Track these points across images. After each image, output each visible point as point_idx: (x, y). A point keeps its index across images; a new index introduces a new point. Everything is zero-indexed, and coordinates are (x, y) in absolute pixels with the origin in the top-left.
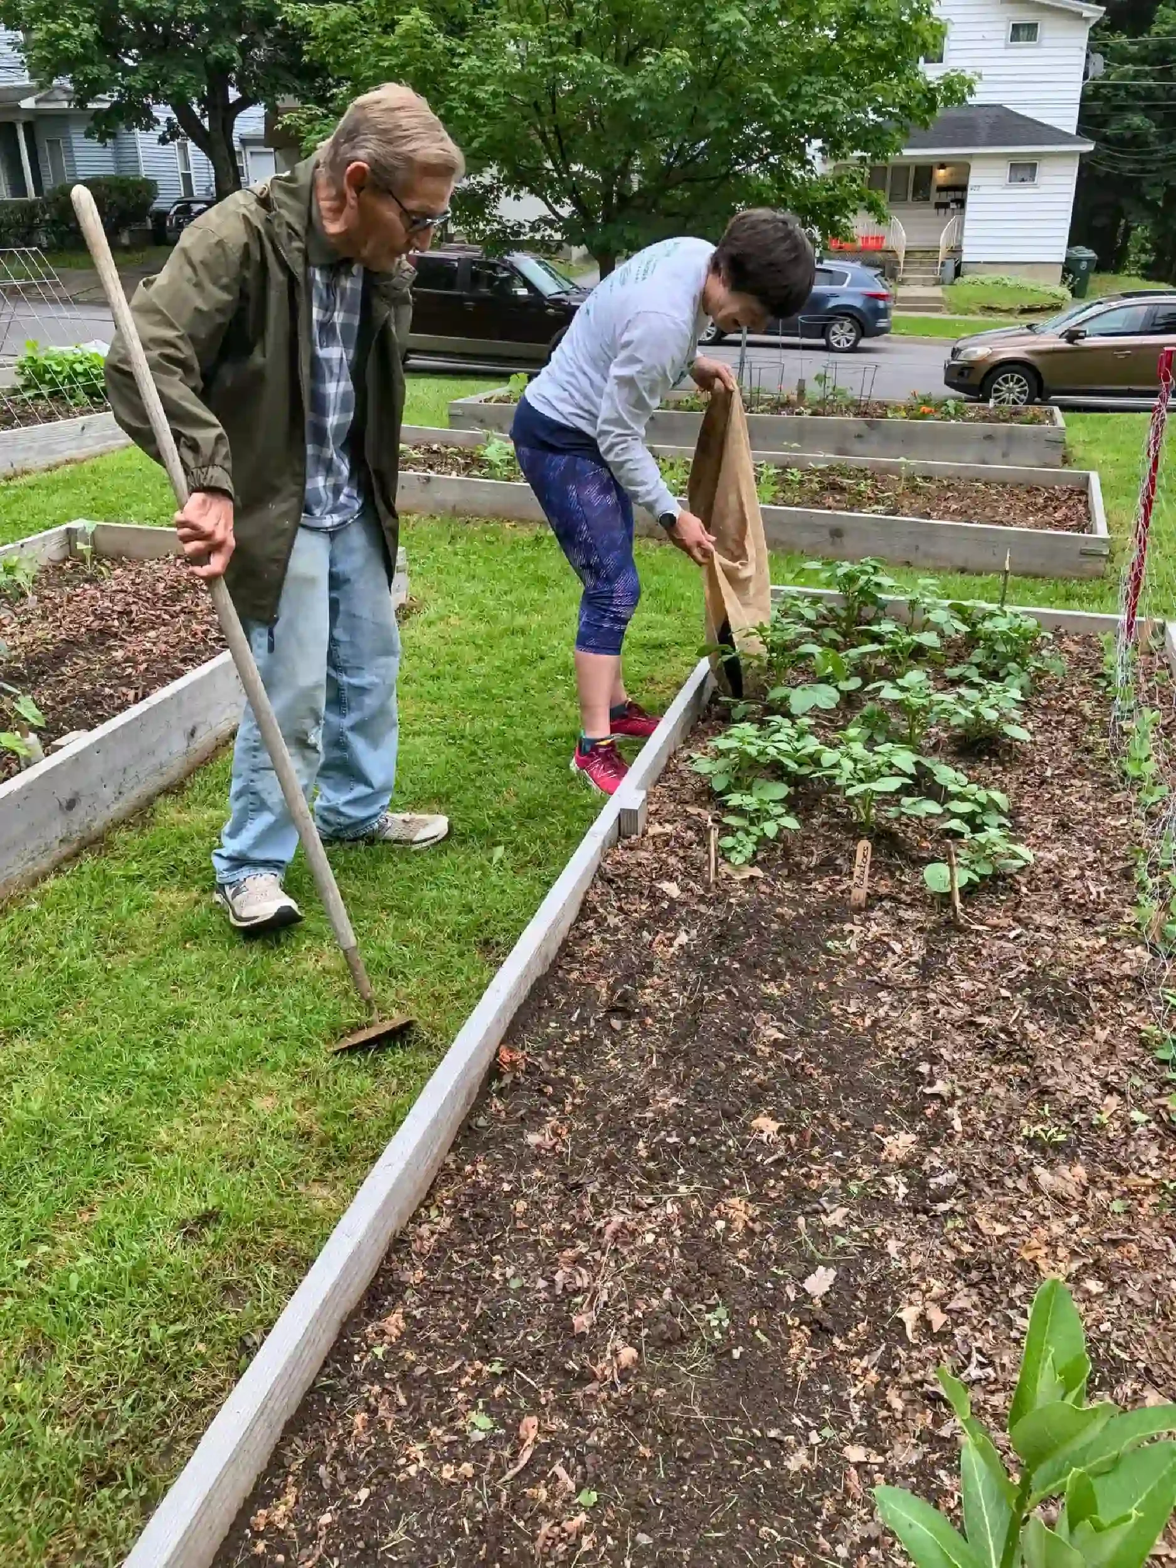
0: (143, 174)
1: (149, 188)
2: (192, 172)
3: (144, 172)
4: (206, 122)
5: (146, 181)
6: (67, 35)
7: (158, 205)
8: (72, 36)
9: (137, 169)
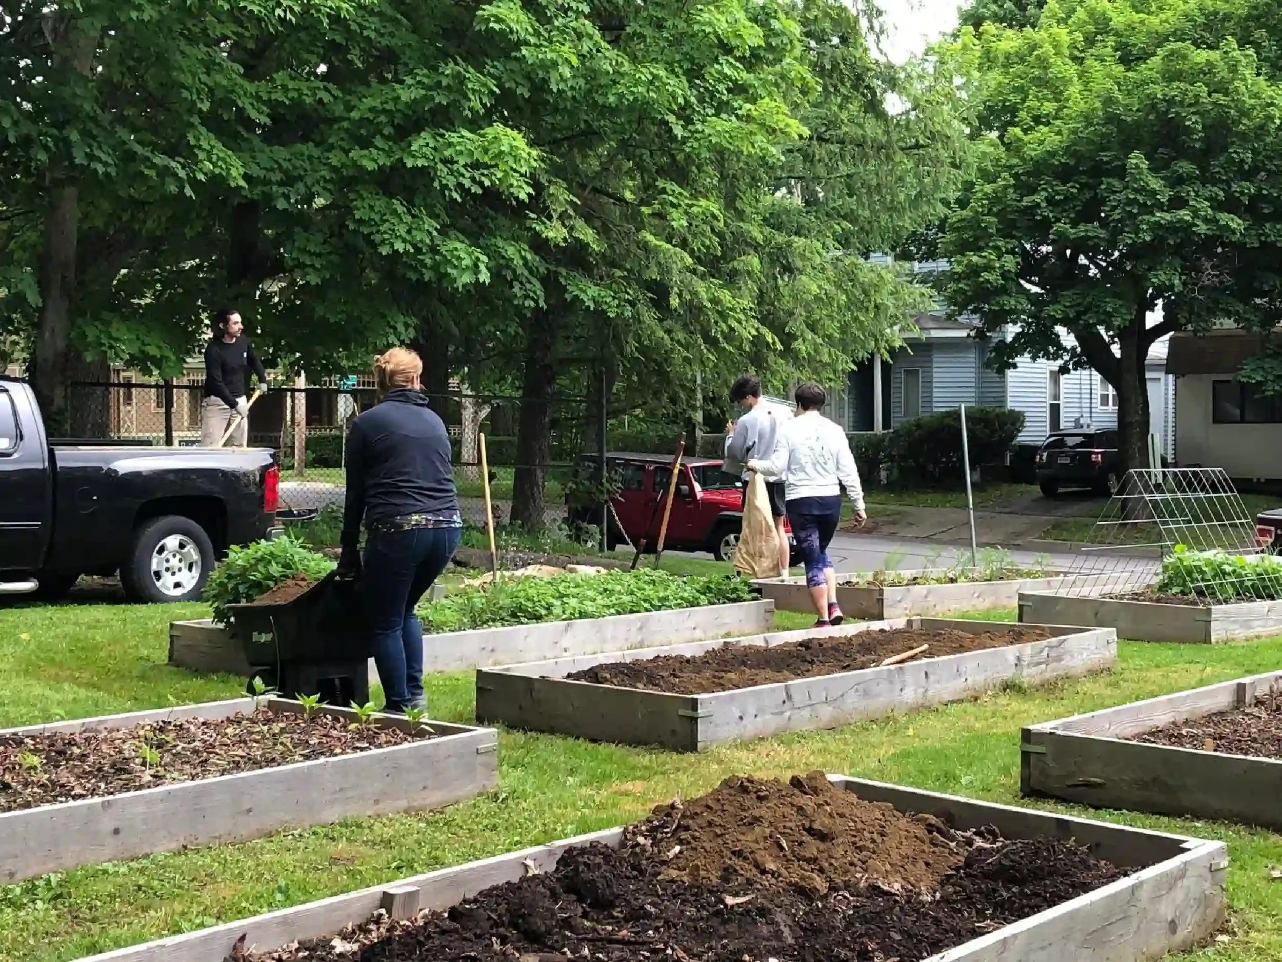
0: (1010, 405)
1: (1016, 420)
2: (1062, 402)
3: (1011, 404)
4: (1116, 350)
5: (1012, 412)
6: (988, 268)
7: (1024, 437)
8: (994, 268)
9: (1002, 400)
